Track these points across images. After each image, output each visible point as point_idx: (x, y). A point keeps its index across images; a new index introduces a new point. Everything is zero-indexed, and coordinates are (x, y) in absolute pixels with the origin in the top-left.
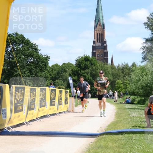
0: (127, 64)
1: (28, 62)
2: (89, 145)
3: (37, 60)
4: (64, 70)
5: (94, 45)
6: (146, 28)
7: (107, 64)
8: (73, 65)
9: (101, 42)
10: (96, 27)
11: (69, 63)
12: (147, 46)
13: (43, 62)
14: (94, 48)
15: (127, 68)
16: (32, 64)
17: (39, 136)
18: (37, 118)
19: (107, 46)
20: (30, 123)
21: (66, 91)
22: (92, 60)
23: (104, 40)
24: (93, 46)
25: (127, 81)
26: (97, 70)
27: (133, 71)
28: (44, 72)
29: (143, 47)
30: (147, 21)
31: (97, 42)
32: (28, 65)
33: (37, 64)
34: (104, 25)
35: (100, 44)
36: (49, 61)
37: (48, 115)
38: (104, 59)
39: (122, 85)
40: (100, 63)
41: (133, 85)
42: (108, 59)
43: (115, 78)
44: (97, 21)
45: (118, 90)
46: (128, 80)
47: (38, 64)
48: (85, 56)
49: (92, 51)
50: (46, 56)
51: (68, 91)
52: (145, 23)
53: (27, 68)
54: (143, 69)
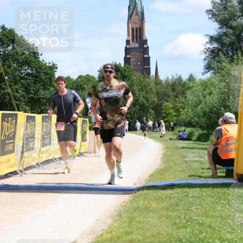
0: (180, 76)
1: (22, 74)
2: (120, 207)
3: (36, 70)
4: (81, 86)
5: (128, 46)
6: (209, 18)
7: (149, 77)
8: (94, 78)
9: (138, 41)
10: (130, 17)
11: (88, 75)
12: (211, 47)
13: (46, 74)
14: (127, 51)
15: (180, 84)
16: (29, 76)
17: (42, 192)
18: (37, 164)
19: (148, 47)
20: (26, 172)
21: (83, 120)
22: (125, 70)
23: (144, 39)
24: (126, 48)
25: (181, 105)
26: (133, 86)
27: (189, 88)
28: (49, 89)
29: (205, 49)
30: (211, 8)
31: (133, 41)
32: (22, 78)
33: (36, 77)
34: (143, 14)
35: (137, 45)
36: (56, 71)
37: (55, 159)
38: (144, 68)
39: (172, 111)
40: (138, 76)
41: (190, 110)
42: (150, 68)
43: (161, 98)
44: (132, 7)
45: (166, 119)
46: (183, 103)
47: (38, 77)
48: (114, 63)
49: (124, 56)
50: (51, 64)
51: (87, 120)
52: (208, 11)
53: (21, 84)
54: (205, 84)
